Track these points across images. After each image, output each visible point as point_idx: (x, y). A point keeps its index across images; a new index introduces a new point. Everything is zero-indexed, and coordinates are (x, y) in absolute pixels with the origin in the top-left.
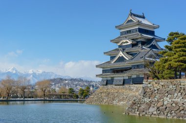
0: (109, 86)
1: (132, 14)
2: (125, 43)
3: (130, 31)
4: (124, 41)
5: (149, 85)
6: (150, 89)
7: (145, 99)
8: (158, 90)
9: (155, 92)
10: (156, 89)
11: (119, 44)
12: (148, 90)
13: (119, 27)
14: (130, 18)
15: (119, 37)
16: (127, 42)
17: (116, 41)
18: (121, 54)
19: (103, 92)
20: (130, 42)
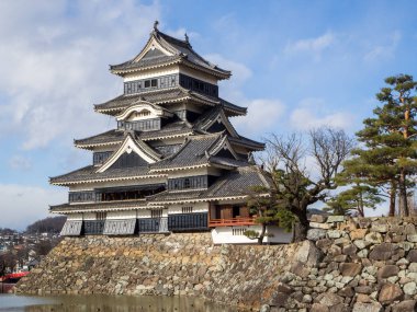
0: (91, 239)
1: (159, 35)
2: (137, 114)
3: (154, 82)
4: (139, 109)
5: (333, 234)
6: (339, 245)
7: (328, 277)
8: (367, 247)
9: (360, 254)
10: (360, 244)
11: (121, 117)
12: (334, 249)
13: (121, 69)
14: (156, 45)
15: (121, 98)
16: (146, 112)
17: (110, 108)
18: (130, 146)
19: (72, 258)
20: (155, 113)
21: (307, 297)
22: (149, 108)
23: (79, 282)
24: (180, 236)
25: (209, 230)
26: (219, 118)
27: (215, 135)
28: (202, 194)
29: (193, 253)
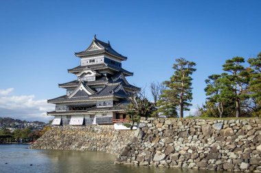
0: (64, 127)
2: (86, 74)
3: (94, 61)
4: (86, 72)
5: (149, 125)
6: (151, 130)
7: (145, 143)
8: (163, 131)
9: (159, 134)
10: (160, 130)
11: (79, 75)
12: (149, 131)
14: (95, 45)
15: (79, 67)
16: (90, 73)
17: (75, 71)
19: (56, 134)
20: (93, 74)
21: (136, 152)
22: (91, 71)
23: (58, 144)
24: (101, 126)
25: (113, 124)
26: (121, 77)
27: (117, 84)
28: (110, 108)
29: (106, 133)
